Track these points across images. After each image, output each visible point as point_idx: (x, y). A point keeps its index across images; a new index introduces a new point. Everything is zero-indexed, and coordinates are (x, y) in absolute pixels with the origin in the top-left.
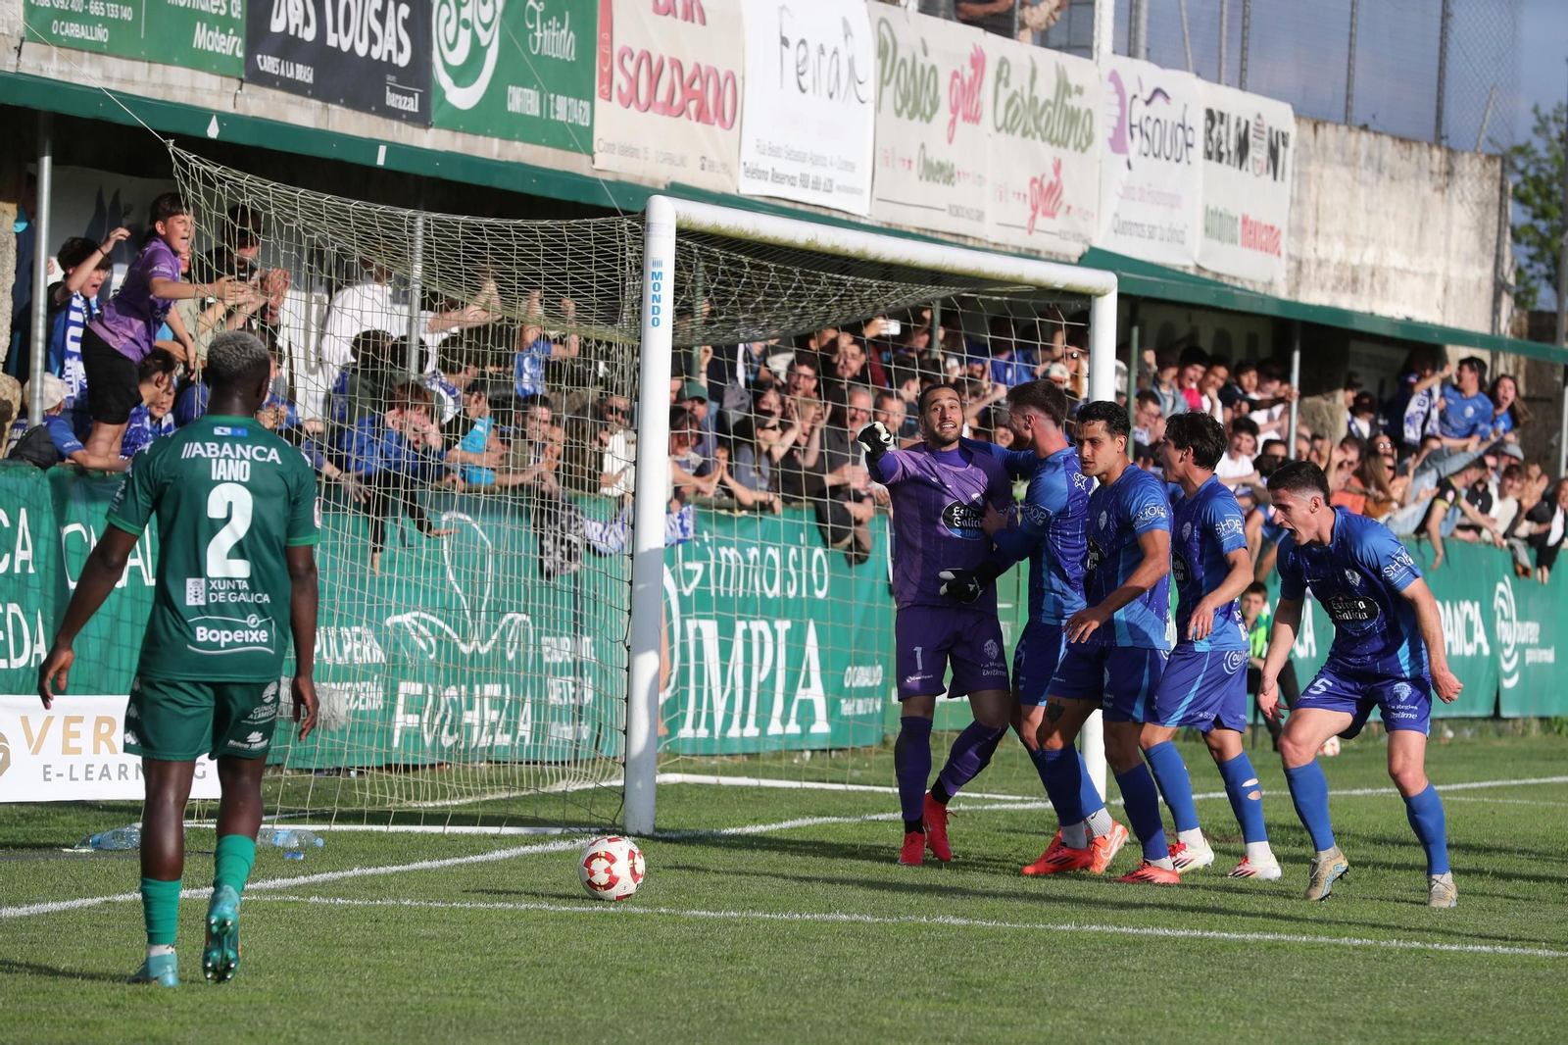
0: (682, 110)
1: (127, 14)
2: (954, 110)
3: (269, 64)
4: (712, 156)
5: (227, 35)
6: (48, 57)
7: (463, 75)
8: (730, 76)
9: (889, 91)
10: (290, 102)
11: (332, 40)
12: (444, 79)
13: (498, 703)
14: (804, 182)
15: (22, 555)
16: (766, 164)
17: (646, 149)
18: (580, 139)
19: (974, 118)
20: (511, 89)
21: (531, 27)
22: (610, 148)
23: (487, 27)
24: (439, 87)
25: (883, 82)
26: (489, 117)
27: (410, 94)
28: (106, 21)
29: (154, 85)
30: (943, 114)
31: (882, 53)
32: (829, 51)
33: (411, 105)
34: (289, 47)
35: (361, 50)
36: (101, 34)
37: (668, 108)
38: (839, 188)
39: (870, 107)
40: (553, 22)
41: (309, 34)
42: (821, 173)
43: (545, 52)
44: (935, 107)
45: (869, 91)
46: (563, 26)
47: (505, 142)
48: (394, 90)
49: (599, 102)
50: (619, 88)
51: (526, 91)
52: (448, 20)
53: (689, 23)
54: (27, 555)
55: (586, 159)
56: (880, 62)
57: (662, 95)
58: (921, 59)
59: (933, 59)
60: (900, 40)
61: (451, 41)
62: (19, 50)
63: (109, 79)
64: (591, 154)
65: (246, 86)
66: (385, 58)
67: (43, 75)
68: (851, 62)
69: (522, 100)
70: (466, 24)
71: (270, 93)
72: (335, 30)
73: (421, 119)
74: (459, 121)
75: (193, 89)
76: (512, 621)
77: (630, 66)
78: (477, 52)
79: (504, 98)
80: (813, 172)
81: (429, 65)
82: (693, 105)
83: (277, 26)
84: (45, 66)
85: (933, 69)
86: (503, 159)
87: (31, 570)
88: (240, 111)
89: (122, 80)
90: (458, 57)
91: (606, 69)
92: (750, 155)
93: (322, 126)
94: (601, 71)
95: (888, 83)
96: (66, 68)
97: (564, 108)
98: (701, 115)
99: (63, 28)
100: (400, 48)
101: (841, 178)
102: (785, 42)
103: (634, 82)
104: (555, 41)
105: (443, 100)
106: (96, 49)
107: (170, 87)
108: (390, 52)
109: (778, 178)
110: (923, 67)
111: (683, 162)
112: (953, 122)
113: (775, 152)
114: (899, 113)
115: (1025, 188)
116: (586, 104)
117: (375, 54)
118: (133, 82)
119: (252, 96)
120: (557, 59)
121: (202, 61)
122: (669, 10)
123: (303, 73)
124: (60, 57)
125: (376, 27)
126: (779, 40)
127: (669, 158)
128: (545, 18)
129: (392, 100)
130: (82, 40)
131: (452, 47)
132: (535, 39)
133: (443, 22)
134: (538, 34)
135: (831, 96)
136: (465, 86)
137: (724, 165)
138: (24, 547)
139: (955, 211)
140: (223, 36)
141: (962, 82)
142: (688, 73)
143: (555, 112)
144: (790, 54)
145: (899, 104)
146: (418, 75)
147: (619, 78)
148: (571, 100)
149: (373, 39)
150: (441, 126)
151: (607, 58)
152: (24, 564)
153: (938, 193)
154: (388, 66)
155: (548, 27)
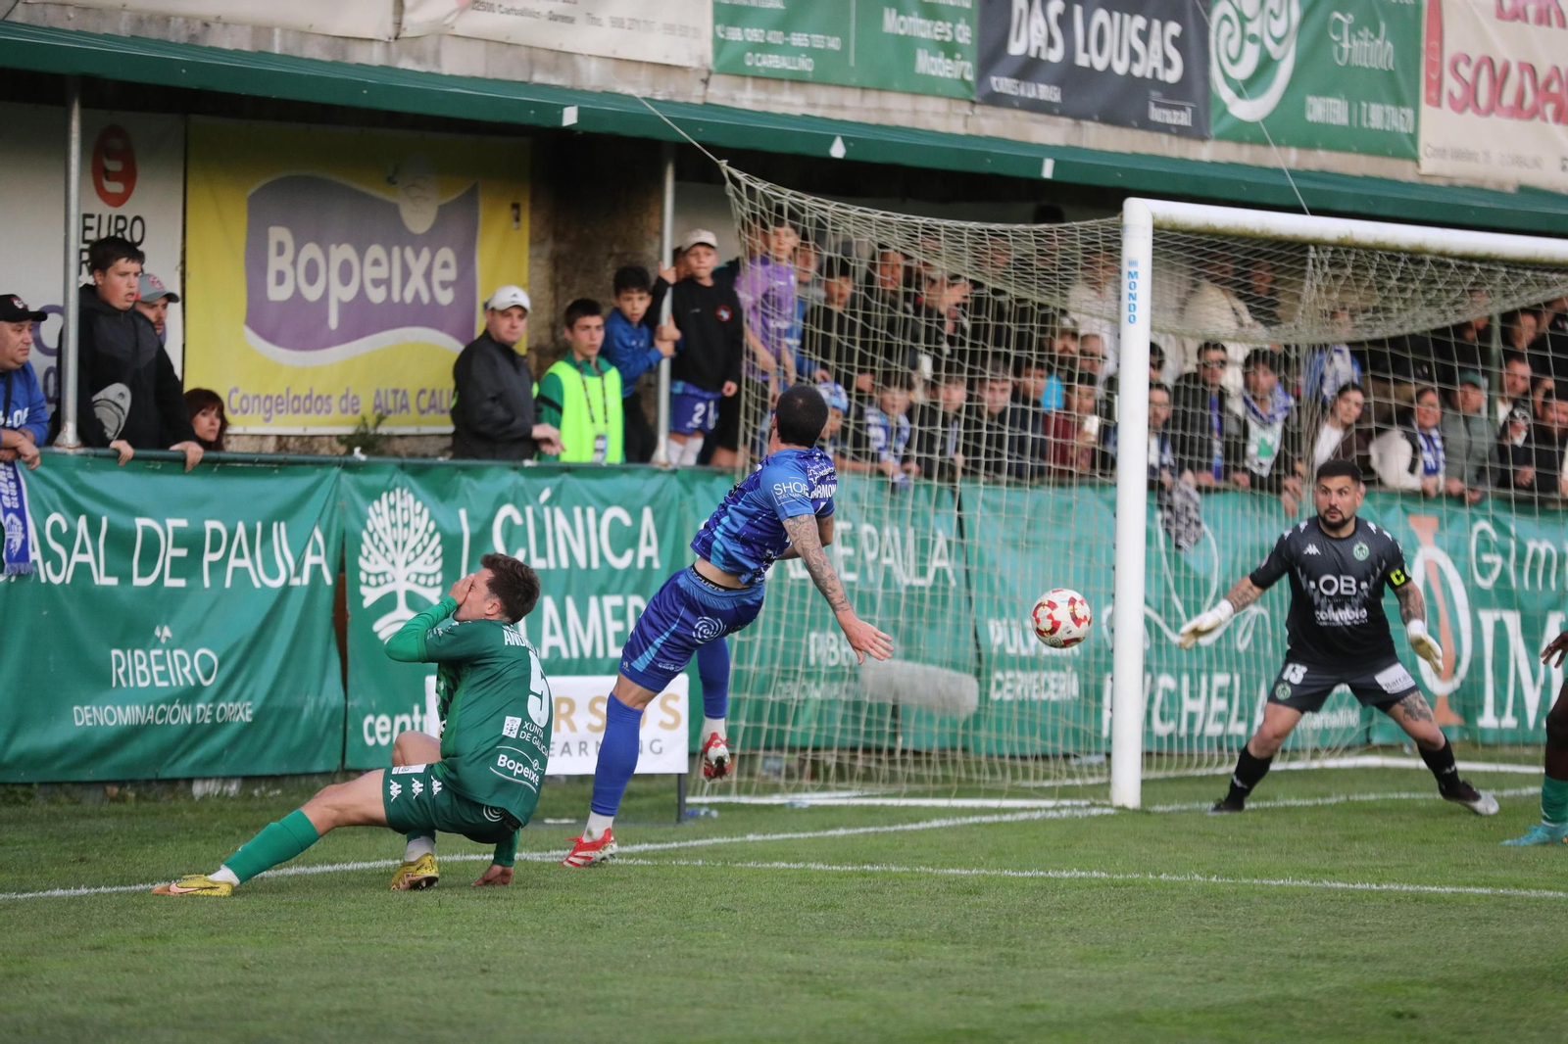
0: (1535, 112)
1: (834, 43)
3: (1003, 84)
5: (953, 59)
6: (742, 88)
7: (1247, 88)
10: (1035, 121)
11: (1082, 60)
12: (1226, 94)
13: (1226, 693)
15: (646, 551)
17: (1487, 154)
18: (1404, 147)
20: (1311, 100)
21: (1335, 38)
22: (1441, 153)
23: (1278, 41)
24: (1219, 100)
26: (1286, 126)
27: (1182, 108)
28: (810, 52)
29: (868, 110)
33: (1183, 119)
34: (1029, 68)
35: (1120, 68)
36: (805, 64)
37: (1518, 110)
40: (1366, 32)
41: (1055, 55)
43: (1355, 62)
46: (1377, 35)
47: (1304, 152)
48: (1158, 105)
49: (1426, 109)
50: (1451, 95)
51: (1331, 101)
52: (1230, 36)
53: (1544, 28)
54: (653, 551)
55: (1410, 165)
57: (1509, 97)
61: (1233, 54)
62: (706, 82)
63: (814, 105)
64: (1416, 159)
65: (978, 110)
66: (1149, 75)
67: (737, 105)
69: (1326, 110)
70: (1253, 39)
71: (1008, 113)
72: (1086, 50)
73: (1196, 132)
74: (1241, 133)
75: (915, 112)
76: (1245, 613)
77: (1466, 72)
78: (1267, 64)
79: (1302, 108)
81: (1206, 78)
82: (1550, 109)
83: (1016, 48)
84: (738, 95)
86: (1301, 168)
87: (656, 565)
88: (973, 131)
89: (831, 107)
90: (1243, 71)
91: (1434, 77)
93: (1074, 142)
94: (1428, 78)
96: (762, 96)
97: (1378, 116)
98: (1561, 117)
99: (760, 60)
100: (1168, 63)
103: (1471, 89)
104: (1371, 51)
105: (1225, 111)
106: (798, 80)
107: (888, 111)
108: (1155, 70)
111: (1537, 163)
116: (1409, 112)
117: (1137, 72)
118: (842, 107)
119: (987, 116)
120: (1371, 69)
121: (928, 87)
122: (1518, 15)
123: (1047, 92)
124: (754, 88)
125: (1138, 45)
127: (1519, 161)
128: (1354, 29)
129: (1156, 114)
130: (783, 70)
131: (1234, 62)
132: (1341, 50)
133: (1222, 38)
134: (1346, 45)
136: (1253, 97)
138: (649, 543)
140: (949, 61)
142: (1541, 77)
143: (1368, 120)
146: (1192, 90)
147: (1450, 83)
148: (1389, 108)
149: (1134, 57)
150: (1222, 137)
151: (1436, 66)
152: (649, 560)
154: (1155, 83)
155: (1358, 38)
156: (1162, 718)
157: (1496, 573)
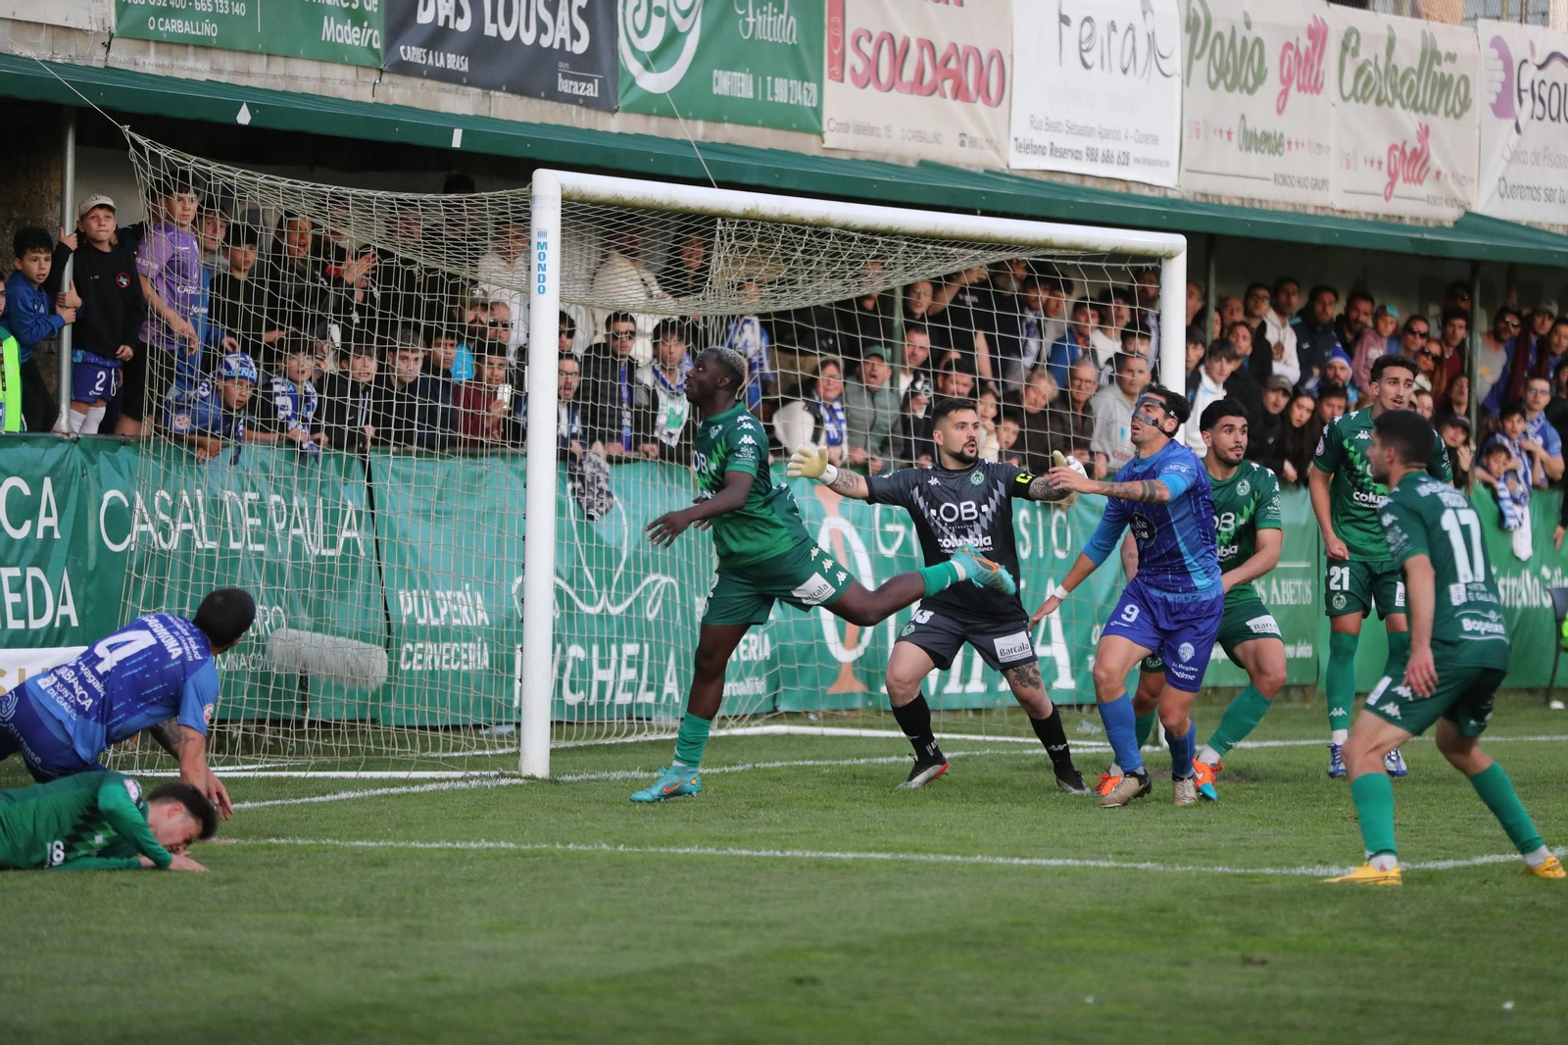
0: (933, 90)
1: (239, 9)
2: (1286, 81)
3: (413, 54)
4: (973, 131)
5: (360, 27)
6: (146, 52)
7: (654, 60)
8: (996, 55)
9: (1200, 66)
10: (444, 90)
11: (490, 30)
12: (634, 66)
13: (634, 662)
14: (1092, 155)
15: (44, 522)
16: (1042, 139)
17: (888, 128)
18: (809, 121)
19: (1315, 87)
20: (717, 73)
21: (741, 13)
22: (844, 127)
23: (685, 14)
24: (626, 72)
25: (1192, 56)
26: (691, 99)
27: (590, 80)
28: (214, 17)
29: (274, 77)
30: (1272, 85)
31: (1191, 26)
32: (1122, 28)
33: (592, 91)
34: (438, 37)
35: (528, 38)
36: (209, 30)
37: (918, 86)
38: (1137, 160)
39: (1177, 81)
40: (770, 7)
41: (464, 25)
42: (1116, 147)
43: (759, 36)
44: (1260, 77)
45: (1175, 64)
46: (781, 11)
47: (711, 125)
48: (566, 76)
49: (829, 84)
50: (853, 69)
51: (736, 74)
52: (637, 8)
53: (941, 4)
54: (53, 521)
55: (814, 139)
56: (1188, 37)
57: (909, 74)
58: (1241, 31)
59: (1257, 31)
60: (1214, 13)
61: (641, 28)
62: (108, 46)
63: (220, 71)
64: (820, 134)
65: (386, 78)
66: (557, 46)
67: (138, 70)
68: (1151, 38)
69: (734, 84)
70: (660, 12)
71: (417, 82)
72: (494, 20)
73: (604, 104)
74: (649, 105)
75: (323, 80)
76: (655, 582)
77: (868, 48)
78: (673, 38)
79: (709, 82)
80: (1101, 146)
81: (614, 52)
82: (948, 85)
83: (424, 17)
84: (141, 59)
85: (1258, 41)
86: (708, 141)
87: (57, 535)
88: (381, 100)
89: (236, 73)
90: (650, 43)
91: (837, 52)
92: (1021, 129)
93: (483, 112)
94: (831, 53)
95: (1198, 57)
96: (166, 61)
97: (782, 90)
98: (960, 92)
99: (163, 24)
100: (575, 35)
101: (1137, 151)
102: (1064, 20)
103: (873, 65)
104: (776, 27)
105: (633, 83)
106: (203, 46)
107: (295, 78)
108: (562, 41)
109: (1056, 152)
110: (1244, 40)
111: (937, 138)
112: (1285, 93)
113: (1053, 127)
114: (1213, 86)
115: (1382, 153)
116: (813, 86)
117: (545, 42)
118: (248, 74)
119: (395, 85)
120: (775, 43)
121: (335, 54)
123: (454, 62)
124: (157, 52)
125: (546, 16)
126: (1057, 18)
127: (919, 136)
129: (564, 86)
130: (186, 35)
131: (642, 34)
132: (746, 24)
133: (630, 11)
134: (751, 20)
135: (1125, 71)
136: (660, 70)
137: (990, 141)
138: (49, 514)
139: (1282, 180)
140: (356, 29)
141: (1297, 53)
142: (940, 54)
143: (773, 94)
144: (1071, 34)
145: (1213, 76)
146: (598, 61)
147: (852, 58)
148: (793, 82)
149: (542, 28)
150: (629, 109)
151: (838, 41)
152: (49, 530)
153: (1261, 162)
154: (562, 53)
155: (762, 13)
156: (573, 690)
157: (898, 543)
